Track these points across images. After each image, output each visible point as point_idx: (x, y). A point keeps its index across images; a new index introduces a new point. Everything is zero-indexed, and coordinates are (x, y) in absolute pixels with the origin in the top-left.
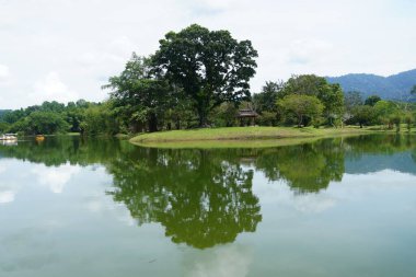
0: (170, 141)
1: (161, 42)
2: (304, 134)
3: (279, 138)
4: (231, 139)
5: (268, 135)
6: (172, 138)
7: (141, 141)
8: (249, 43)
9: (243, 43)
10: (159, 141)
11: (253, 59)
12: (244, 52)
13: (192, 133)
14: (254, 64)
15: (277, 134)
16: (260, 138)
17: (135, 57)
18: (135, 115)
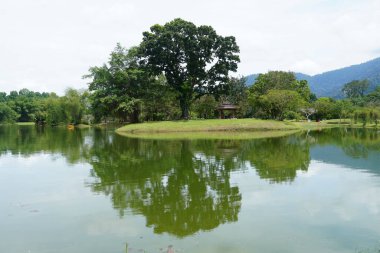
0: (163, 132)
1: (145, 34)
2: (288, 126)
3: (266, 130)
4: (221, 130)
5: (256, 127)
6: (164, 129)
7: (132, 132)
8: (234, 39)
9: (227, 39)
10: (151, 132)
11: (234, 54)
12: (227, 46)
13: (180, 125)
14: (237, 59)
15: (264, 127)
16: (249, 130)
17: (119, 47)
18: (121, 106)
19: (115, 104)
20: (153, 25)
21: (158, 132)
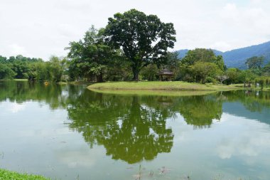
0: (121, 89)
1: (110, 19)
2: (208, 88)
3: (193, 90)
4: (161, 89)
5: (185, 88)
7: (99, 88)
8: (172, 25)
9: (168, 25)
10: (113, 89)
11: (172, 35)
12: (168, 30)
13: (133, 84)
14: (174, 39)
15: (192, 88)
16: (181, 90)
17: (93, 28)
18: (92, 70)
19: (87, 68)
20: (116, 13)
21: (117, 89)
